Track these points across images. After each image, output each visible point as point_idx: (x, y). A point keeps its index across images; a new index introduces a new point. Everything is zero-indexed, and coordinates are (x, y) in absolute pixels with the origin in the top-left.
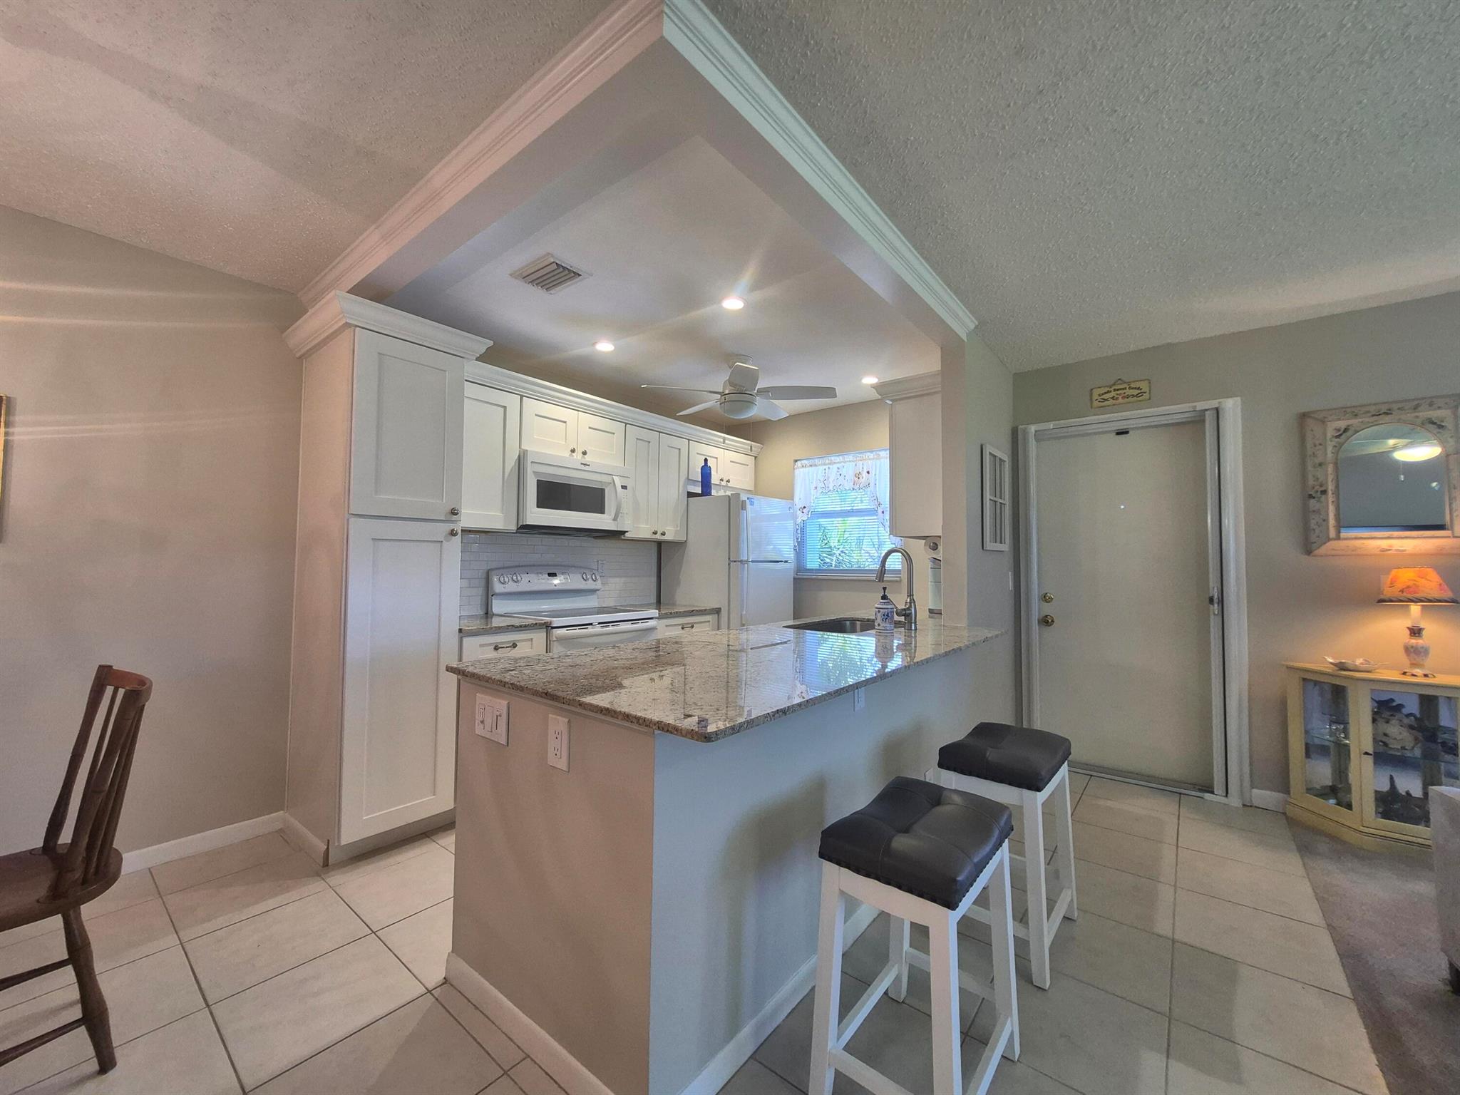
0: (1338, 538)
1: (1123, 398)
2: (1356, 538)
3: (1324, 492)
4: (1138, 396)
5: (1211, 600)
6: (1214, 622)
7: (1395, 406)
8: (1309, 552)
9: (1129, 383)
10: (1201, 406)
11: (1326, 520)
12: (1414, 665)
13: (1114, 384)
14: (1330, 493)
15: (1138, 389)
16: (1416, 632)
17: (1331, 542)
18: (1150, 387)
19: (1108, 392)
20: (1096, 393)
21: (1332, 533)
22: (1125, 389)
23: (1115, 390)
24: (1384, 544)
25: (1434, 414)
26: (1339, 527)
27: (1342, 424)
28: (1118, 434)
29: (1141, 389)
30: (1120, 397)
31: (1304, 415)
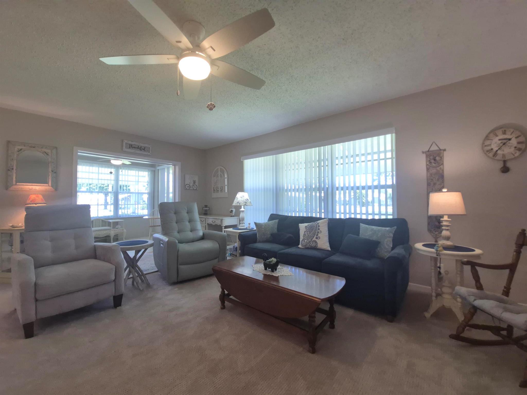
0: (16, 185)
2: (25, 185)
3: (13, 169)
7: (36, 145)
11: (12, 179)
14: (14, 169)
17: (14, 186)
21: (14, 183)
24: (31, 187)
26: (16, 182)
27: (20, 147)
31: (9, 142)
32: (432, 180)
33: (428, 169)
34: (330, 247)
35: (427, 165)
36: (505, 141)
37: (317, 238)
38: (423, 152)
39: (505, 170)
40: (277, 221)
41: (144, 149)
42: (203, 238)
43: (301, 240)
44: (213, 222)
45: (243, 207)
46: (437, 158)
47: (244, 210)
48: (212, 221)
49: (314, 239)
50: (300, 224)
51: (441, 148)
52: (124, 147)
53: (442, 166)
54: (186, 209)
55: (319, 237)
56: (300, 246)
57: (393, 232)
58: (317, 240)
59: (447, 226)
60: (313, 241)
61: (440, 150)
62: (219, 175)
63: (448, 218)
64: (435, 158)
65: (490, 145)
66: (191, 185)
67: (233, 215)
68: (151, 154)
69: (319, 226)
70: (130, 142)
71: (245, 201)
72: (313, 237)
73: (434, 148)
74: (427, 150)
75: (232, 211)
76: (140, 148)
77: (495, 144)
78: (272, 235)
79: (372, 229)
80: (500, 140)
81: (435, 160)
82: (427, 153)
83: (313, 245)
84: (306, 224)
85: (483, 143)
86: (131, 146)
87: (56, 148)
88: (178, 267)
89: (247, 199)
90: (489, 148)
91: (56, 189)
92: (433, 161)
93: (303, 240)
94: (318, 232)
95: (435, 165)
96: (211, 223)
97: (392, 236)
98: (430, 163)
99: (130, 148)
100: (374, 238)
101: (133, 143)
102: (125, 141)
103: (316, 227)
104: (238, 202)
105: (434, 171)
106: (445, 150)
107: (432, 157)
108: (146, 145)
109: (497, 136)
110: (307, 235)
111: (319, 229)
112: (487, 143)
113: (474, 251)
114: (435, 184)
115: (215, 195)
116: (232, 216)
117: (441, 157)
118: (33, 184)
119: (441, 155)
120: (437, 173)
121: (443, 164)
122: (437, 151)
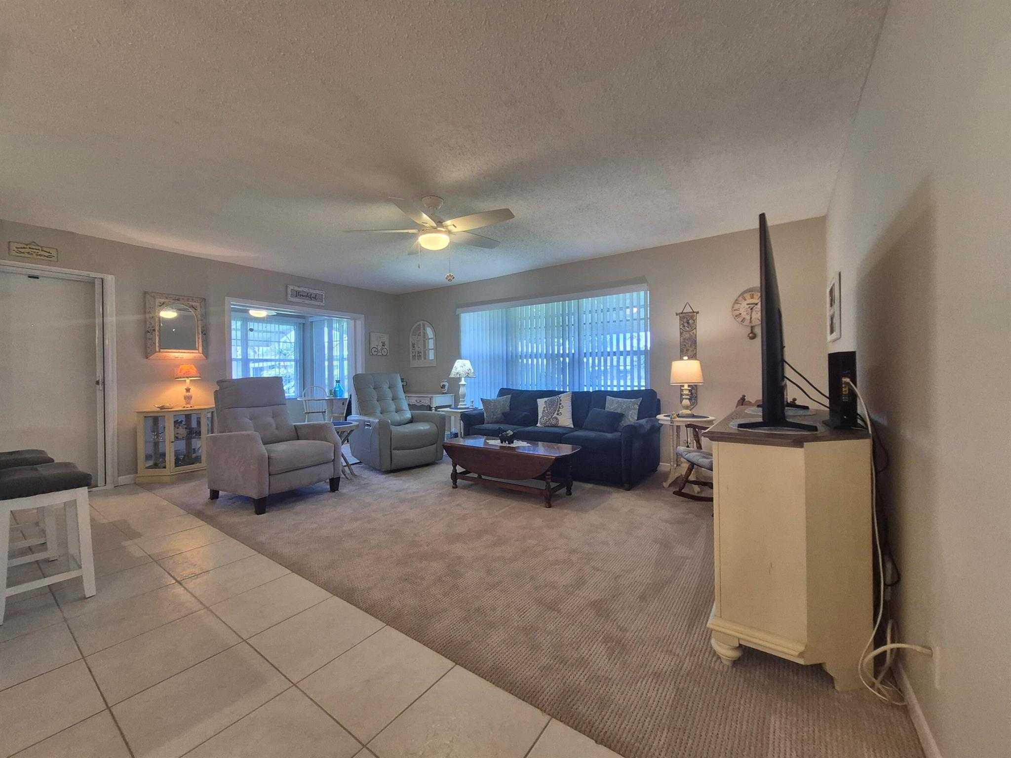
0: (160, 352)
1: (37, 255)
2: (166, 352)
3: (154, 330)
4: (49, 258)
5: (98, 383)
6: (99, 395)
7: (181, 297)
8: (147, 357)
9: (42, 247)
10: (93, 275)
11: (155, 343)
12: (187, 403)
13: (30, 244)
14: (157, 331)
15: (49, 252)
16: (188, 390)
17: (157, 353)
18: (57, 254)
19: (24, 248)
20: (14, 246)
21: (157, 350)
22: (39, 250)
23: (30, 248)
24: (176, 355)
25: (194, 304)
26: (160, 348)
27: (162, 301)
28: (29, 277)
29: (51, 254)
30: (34, 254)
31: (146, 293)
32: (685, 345)
33: (681, 334)
34: (573, 424)
35: (681, 329)
36: (753, 306)
37: (558, 414)
38: (677, 314)
39: (752, 336)
40: (510, 396)
41: (315, 298)
42: (411, 421)
43: (539, 418)
44: (418, 401)
45: (463, 379)
46: (690, 321)
47: (465, 383)
48: (416, 401)
49: (555, 415)
50: (538, 400)
51: (694, 311)
52: (289, 296)
53: (694, 331)
54: (388, 382)
55: (560, 413)
56: (538, 425)
57: (639, 404)
58: (557, 416)
59: (687, 395)
60: (553, 418)
61: (694, 312)
62: (422, 333)
63: (689, 386)
64: (689, 321)
65: (738, 310)
66: (379, 348)
67: (445, 392)
68: (324, 305)
69: (561, 400)
70: (297, 289)
71: (467, 371)
72: (554, 413)
73: (688, 310)
74: (681, 312)
75: (444, 386)
76: (310, 296)
77: (743, 308)
78: (504, 414)
79: (618, 402)
80: (748, 304)
81: (688, 323)
82: (681, 315)
83: (553, 422)
84: (546, 399)
85: (733, 307)
86: (298, 294)
87: (205, 299)
88: (391, 452)
89: (470, 369)
90: (737, 313)
91: (207, 357)
92: (686, 325)
93: (543, 417)
94: (560, 408)
95: (688, 329)
96: (415, 403)
97: (638, 408)
98: (684, 326)
99: (296, 296)
100: (619, 411)
101: (300, 289)
102: (291, 287)
103: (558, 401)
104: (458, 373)
105: (687, 336)
106: (698, 313)
107: (685, 320)
108: (318, 292)
109: (745, 300)
110: (547, 411)
111: (560, 404)
112: (737, 306)
113: (708, 417)
114: (687, 350)
115: (415, 363)
116: (443, 393)
117: (694, 321)
118: (181, 351)
119: (695, 318)
120: (690, 338)
121: (696, 328)
122: (690, 313)
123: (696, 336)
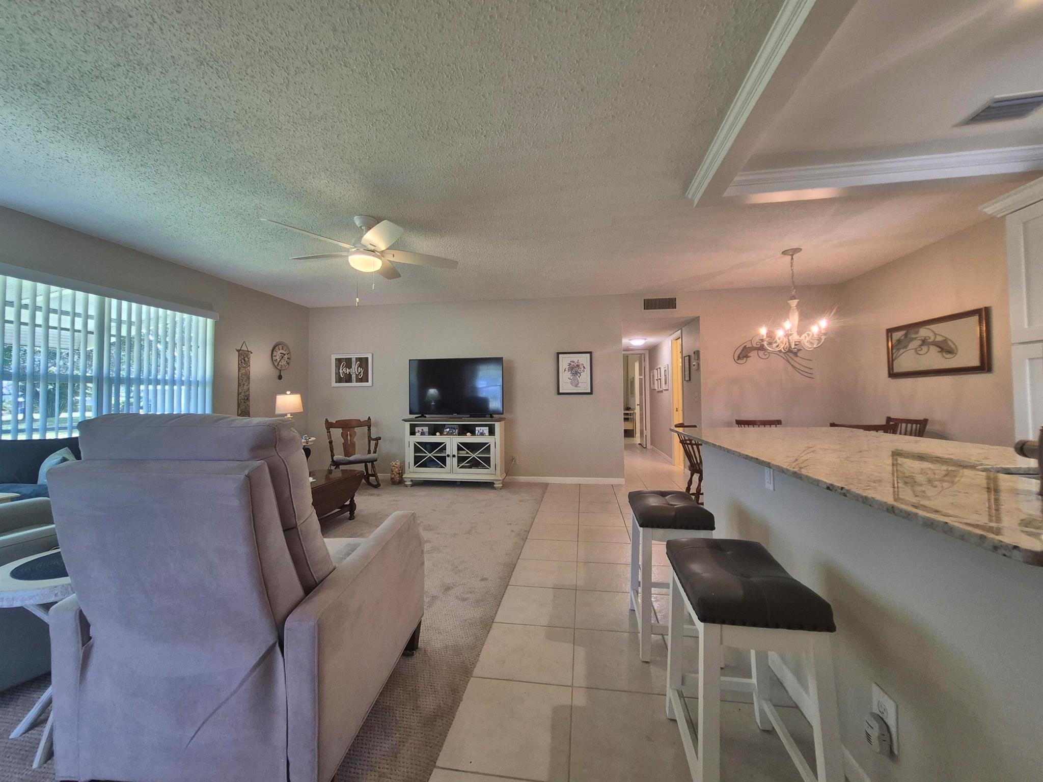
33: (239, 369)
35: (239, 364)
36: (283, 355)
38: (237, 350)
39: (280, 377)
46: (246, 359)
53: (249, 368)
61: (248, 351)
63: (291, 416)
65: (276, 356)
73: (244, 348)
74: (240, 349)
77: (278, 356)
80: (281, 353)
81: (245, 360)
82: (239, 351)
85: (272, 355)
90: (275, 358)
92: (243, 361)
95: (244, 365)
98: (241, 362)
105: (244, 371)
106: (252, 353)
107: (242, 357)
109: (279, 350)
112: (274, 353)
117: (249, 359)
119: (249, 357)
120: (246, 374)
121: (249, 366)
122: (246, 351)
123: (249, 372)
